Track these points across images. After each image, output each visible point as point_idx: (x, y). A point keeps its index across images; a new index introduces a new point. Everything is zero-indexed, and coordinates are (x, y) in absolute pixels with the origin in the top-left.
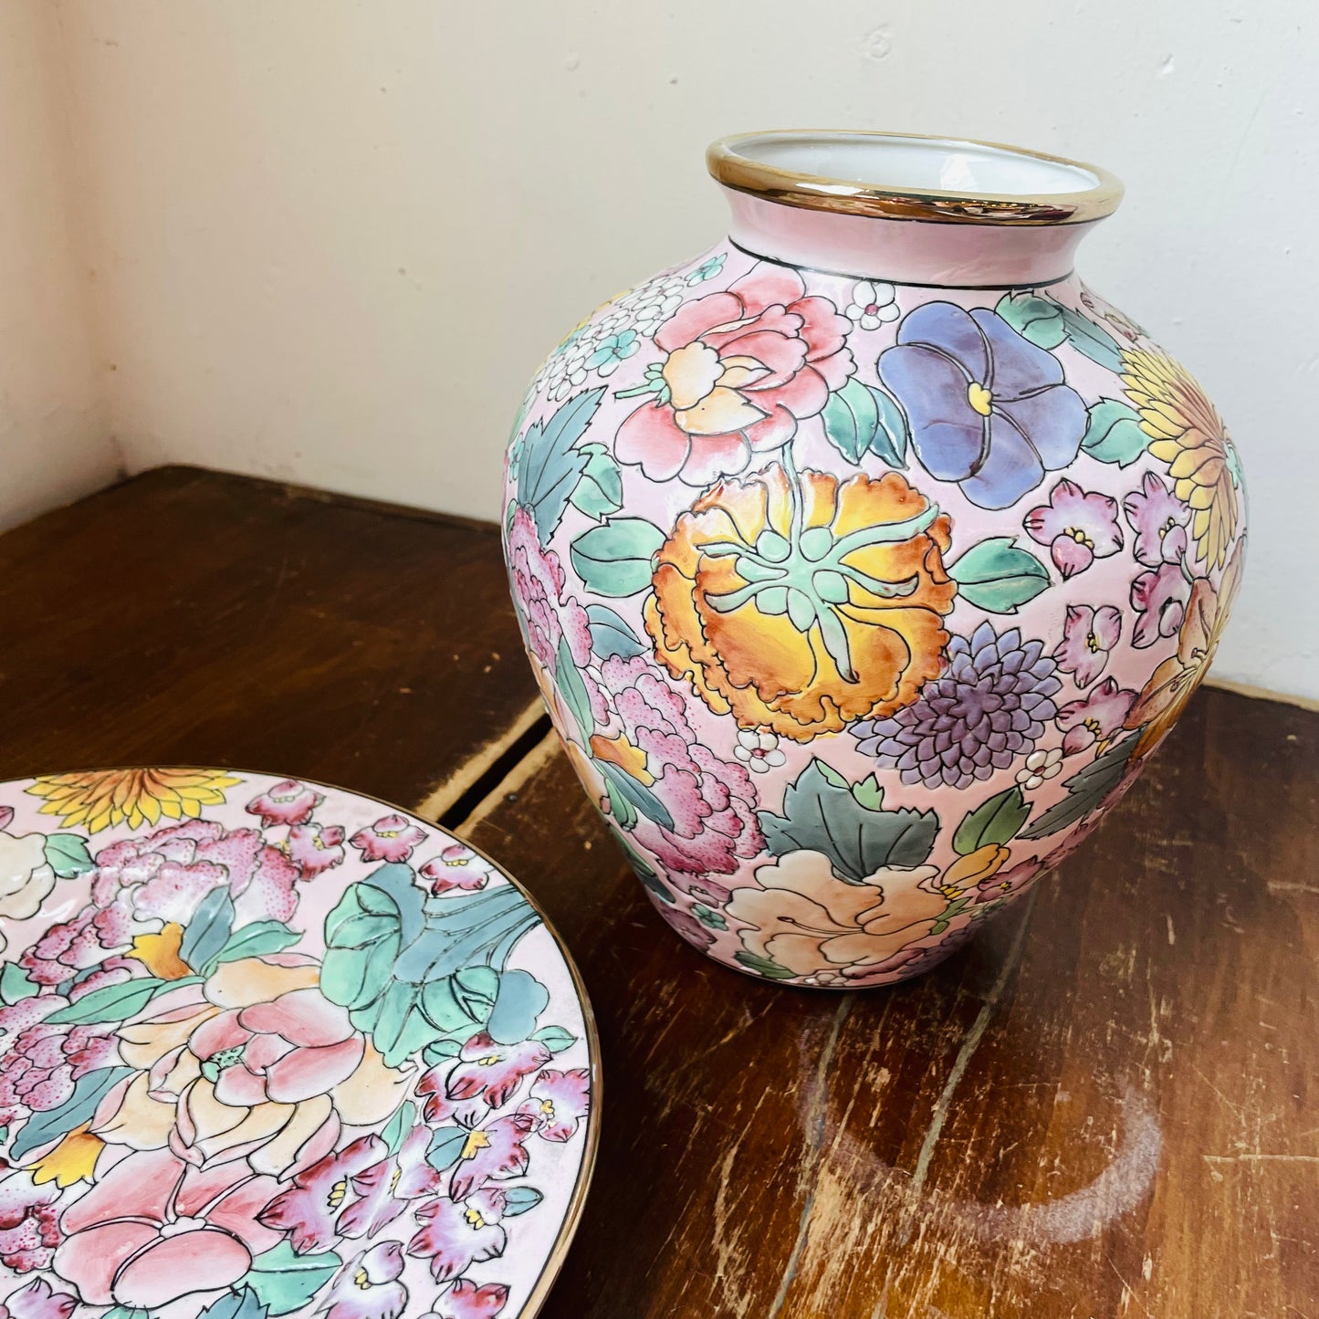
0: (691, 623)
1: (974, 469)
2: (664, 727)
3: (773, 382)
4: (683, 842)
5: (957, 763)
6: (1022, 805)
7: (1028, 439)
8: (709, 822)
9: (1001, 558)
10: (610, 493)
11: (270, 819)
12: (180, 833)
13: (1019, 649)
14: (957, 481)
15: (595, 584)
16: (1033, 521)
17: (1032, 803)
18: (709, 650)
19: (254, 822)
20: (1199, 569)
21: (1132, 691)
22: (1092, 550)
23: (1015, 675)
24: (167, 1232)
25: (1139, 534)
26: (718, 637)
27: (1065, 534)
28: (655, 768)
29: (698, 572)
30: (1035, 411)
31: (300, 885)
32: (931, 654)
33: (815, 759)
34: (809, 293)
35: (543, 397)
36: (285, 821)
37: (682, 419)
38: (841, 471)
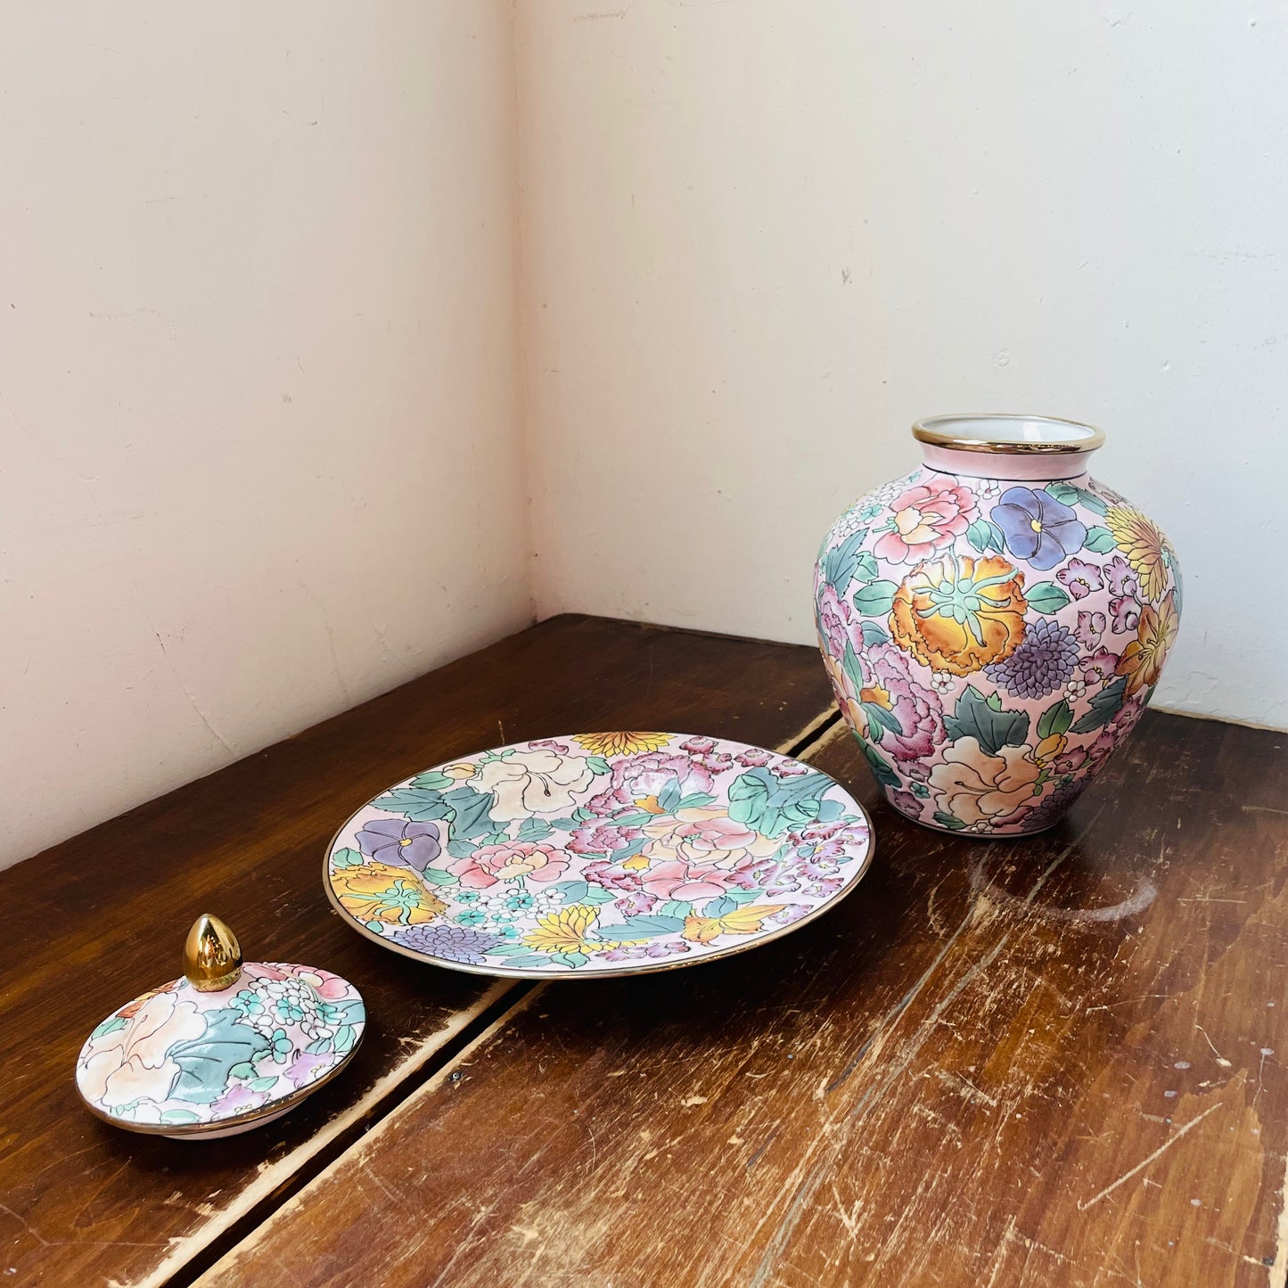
0: (911, 624)
1: (1034, 554)
2: (898, 677)
3: (945, 522)
4: (906, 740)
5: (1034, 686)
6: (1069, 711)
7: (1058, 542)
8: (920, 725)
9: (1047, 590)
10: (872, 571)
11: (692, 752)
12: (650, 757)
13: (1058, 631)
14: (1026, 559)
15: (866, 612)
16: (1061, 575)
17: (1073, 710)
18: (919, 635)
19: (686, 753)
20: (1145, 600)
21: (1116, 655)
22: (1089, 588)
23: (1057, 642)
24: (686, 882)
25: (1112, 582)
26: (923, 629)
27: (1076, 581)
28: (893, 700)
29: (914, 601)
30: (1062, 531)
31: (713, 776)
32: (1018, 633)
33: (969, 685)
34: (961, 485)
35: (837, 536)
36: (700, 752)
37: (904, 538)
38: (975, 556)
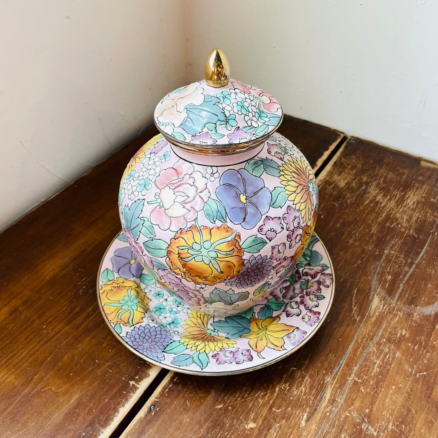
0: (179, 265)
1: (244, 219)
2: (176, 283)
3: (189, 200)
5: (251, 283)
6: (269, 284)
7: (257, 208)
9: (254, 241)
10: (151, 232)
13: (261, 259)
14: (240, 224)
15: (152, 253)
16: (260, 230)
17: (271, 283)
18: (184, 270)
20: (304, 224)
21: (291, 256)
22: (276, 232)
23: (261, 264)
25: (287, 224)
26: (186, 267)
27: (269, 230)
28: (176, 289)
29: (179, 253)
30: (258, 198)
32: (240, 265)
33: (216, 288)
34: (195, 170)
37: (167, 212)
38: (211, 225)
